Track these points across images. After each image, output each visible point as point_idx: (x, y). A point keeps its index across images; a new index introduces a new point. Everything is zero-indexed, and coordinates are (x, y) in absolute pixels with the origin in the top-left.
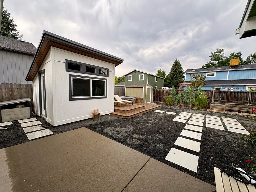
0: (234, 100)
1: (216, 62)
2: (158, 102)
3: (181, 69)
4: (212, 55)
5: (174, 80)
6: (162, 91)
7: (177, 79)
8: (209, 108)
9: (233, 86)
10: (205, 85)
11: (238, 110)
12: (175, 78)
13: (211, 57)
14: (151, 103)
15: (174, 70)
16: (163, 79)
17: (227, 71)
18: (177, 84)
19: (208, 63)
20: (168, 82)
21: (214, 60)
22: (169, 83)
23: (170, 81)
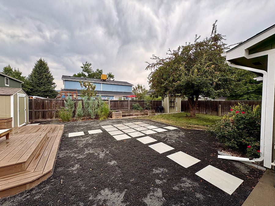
0: (116, 107)
1: (87, 74)
2: (40, 120)
3: (49, 73)
4: (83, 66)
5: (40, 87)
6: (46, 101)
7: (44, 85)
8: (111, 117)
9: (107, 96)
10: (96, 95)
11: (126, 114)
12: (42, 84)
13: (82, 67)
14: (27, 124)
15: (37, 72)
16: (21, 82)
17: (101, 83)
18: (44, 92)
19: (80, 73)
20: (29, 89)
21: (85, 71)
22: (31, 90)
23: (33, 86)
